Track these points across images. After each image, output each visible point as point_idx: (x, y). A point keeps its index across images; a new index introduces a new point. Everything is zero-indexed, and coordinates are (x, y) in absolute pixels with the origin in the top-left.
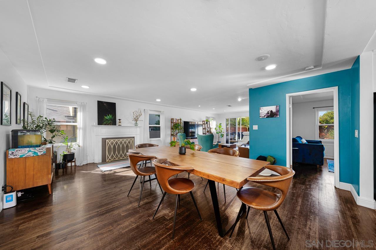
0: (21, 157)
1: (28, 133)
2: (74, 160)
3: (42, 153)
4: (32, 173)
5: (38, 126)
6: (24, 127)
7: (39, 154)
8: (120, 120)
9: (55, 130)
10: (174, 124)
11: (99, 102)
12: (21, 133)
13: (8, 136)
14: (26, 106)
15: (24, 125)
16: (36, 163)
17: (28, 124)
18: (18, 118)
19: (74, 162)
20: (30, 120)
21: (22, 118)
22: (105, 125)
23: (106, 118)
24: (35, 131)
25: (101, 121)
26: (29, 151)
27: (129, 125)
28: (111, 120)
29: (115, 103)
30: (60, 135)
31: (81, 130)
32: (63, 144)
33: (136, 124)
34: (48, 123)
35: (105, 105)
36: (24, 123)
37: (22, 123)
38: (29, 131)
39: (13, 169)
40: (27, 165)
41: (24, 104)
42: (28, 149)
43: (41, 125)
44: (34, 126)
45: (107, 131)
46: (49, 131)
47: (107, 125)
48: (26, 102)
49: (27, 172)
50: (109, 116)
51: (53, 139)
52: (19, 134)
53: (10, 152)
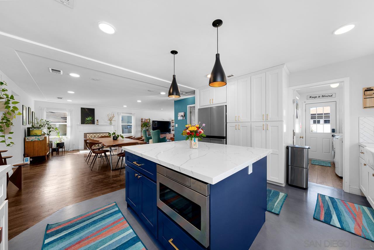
0: (32, 141)
1: (35, 129)
2: (64, 147)
3: (42, 139)
4: (37, 149)
5: (40, 125)
6: (32, 126)
7: (41, 140)
8: (97, 120)
9: (51, 128)
10: (143, 123)
11: (82, 109)
12: (32, 129)
13: (25, 131)
14: (33, 113)
15: (32, 125)
16: (39, 144)
17: (34, 124)
18: (30, 121)
19: (64, 148)
20: (36, 122)
21: (31, 121)
22: (87, 124)
23: (87, 119)
24: (39, 128)
25: (83, 122)
26: (36, 138)
27: (105, 124)
28: (91, 120)
29: (94, 109)
30: (54, 130)
31: (69, 128)
32: (57, 137)
33: (111, 124)
34: (47, 124)
35: (86, 110)
36: (32, 124)
37: (31, 124)
38: (35, 128)
39: (28, 146)
40: (35, 145)
41: (32, 112)
42: (35, 137)
43: (42, 125)
44: (38, 125)
45: (88, 128)
46: (47, 128)
47: (88, 124)
48: (33, 111)
49: (35, 148)
50: (89, 118)
51: (50, 133)
52: (31, 129)
53: (27, 138)
